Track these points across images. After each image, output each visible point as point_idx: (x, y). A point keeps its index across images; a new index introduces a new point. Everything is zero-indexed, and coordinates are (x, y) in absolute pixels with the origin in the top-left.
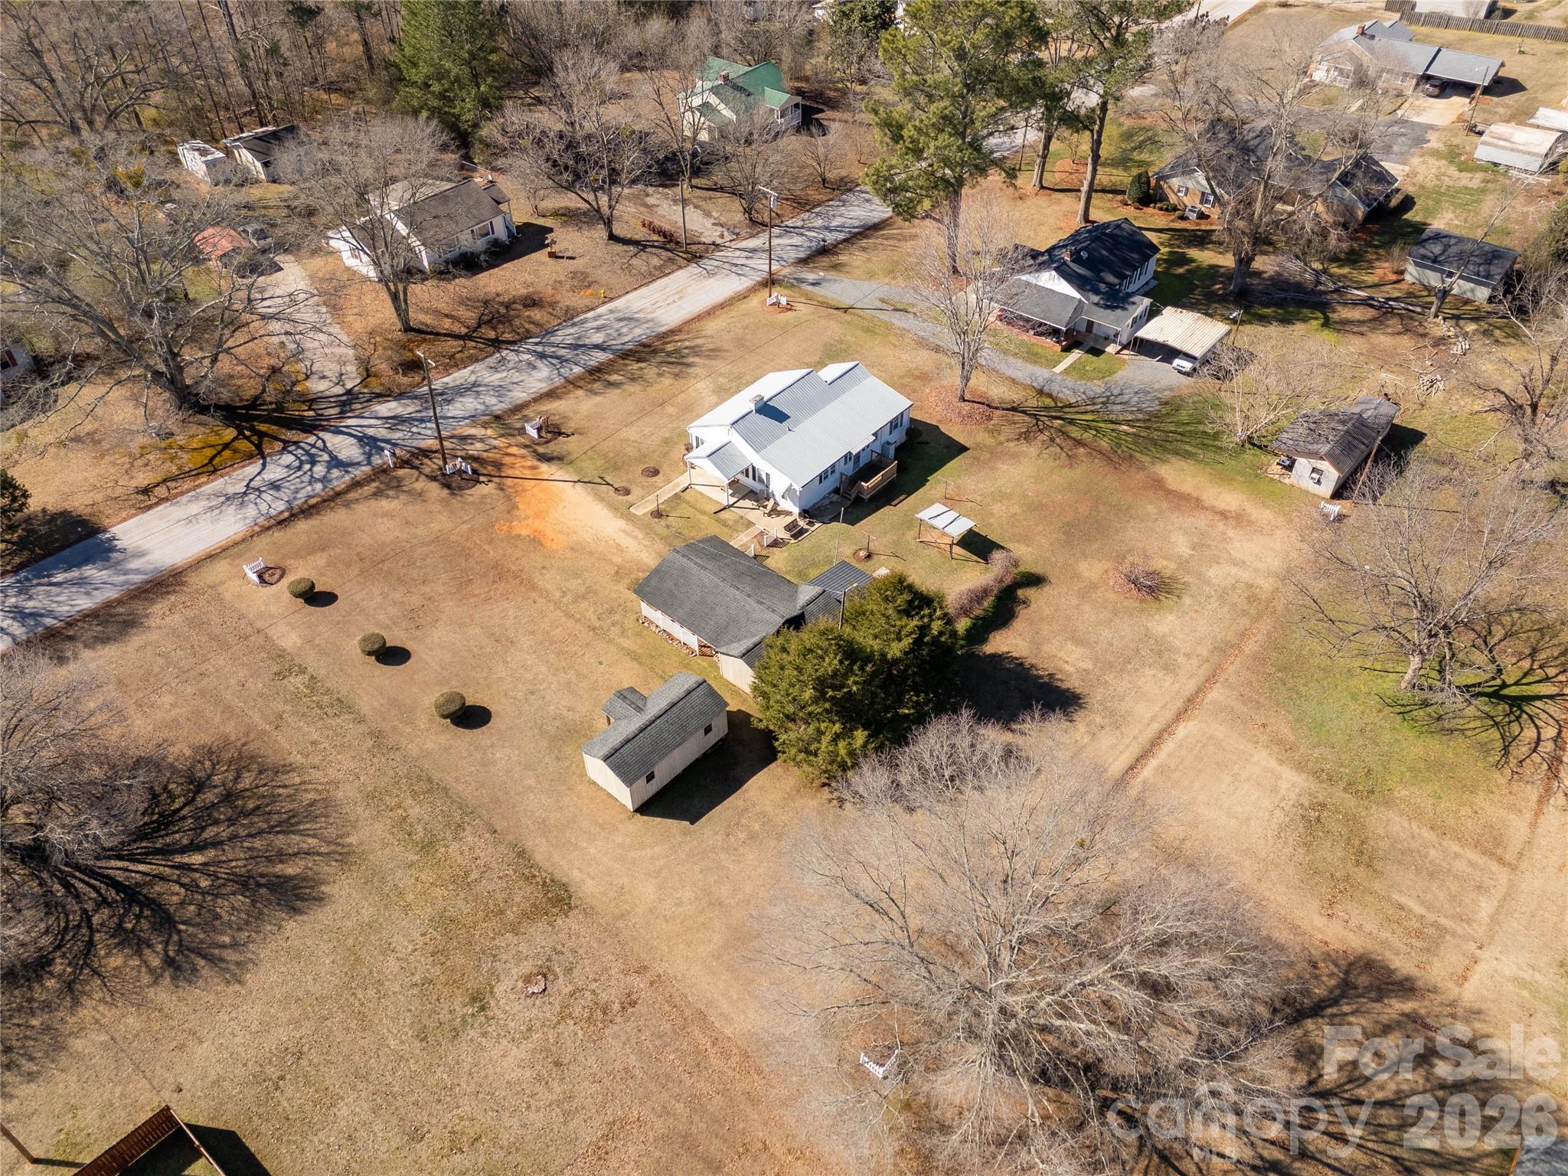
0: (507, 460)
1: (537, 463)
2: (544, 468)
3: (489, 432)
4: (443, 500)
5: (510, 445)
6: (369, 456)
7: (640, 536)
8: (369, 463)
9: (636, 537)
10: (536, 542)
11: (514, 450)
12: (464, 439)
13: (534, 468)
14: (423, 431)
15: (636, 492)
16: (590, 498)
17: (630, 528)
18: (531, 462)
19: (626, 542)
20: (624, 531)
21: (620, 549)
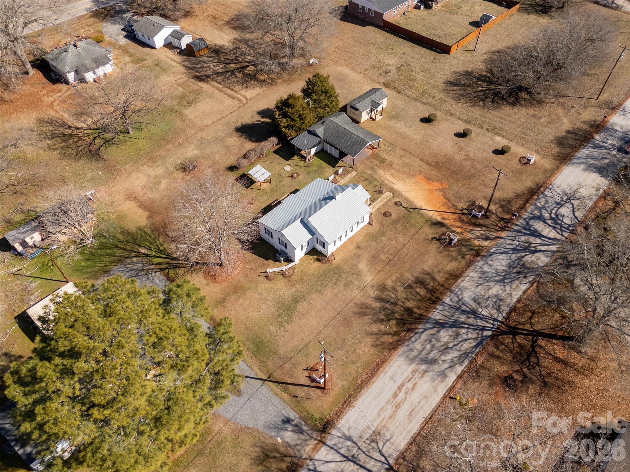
0: (459, 224)
1: (443, 221)
2: (439, 219)
3: (477, 243)
4: (477, 199)
5: (462, 233)
6: (528, 223)
7: (386, 181)
8: (525, 219)
9: (388, 180)
10: (428, 179)
11: (459, 230)
12: (487, 239)
13: (443, 218)
14: (511, 242)
15: (391, 204)
16: (412, 200)
17: (391, 185)
18: (446, 222)
19: (391, 179)
20: (393, 184)
21: (392, 175)
